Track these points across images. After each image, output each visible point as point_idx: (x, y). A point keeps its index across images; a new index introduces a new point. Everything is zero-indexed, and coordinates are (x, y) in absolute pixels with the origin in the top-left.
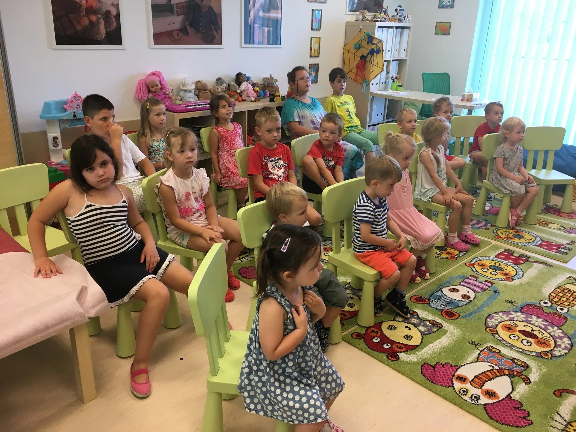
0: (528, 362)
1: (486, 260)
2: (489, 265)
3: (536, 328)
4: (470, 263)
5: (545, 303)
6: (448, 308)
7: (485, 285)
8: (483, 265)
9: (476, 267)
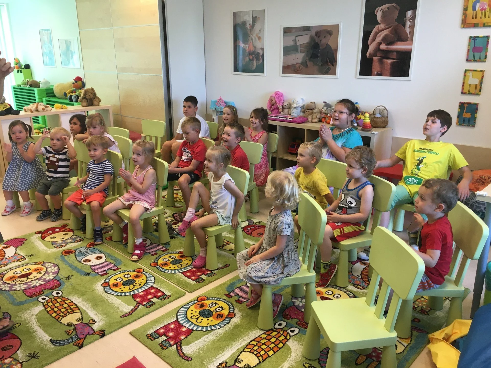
1: (147, 280)
2: (137, 280)
3: (29, 280)
4: (143, 271)
5: (58, 293)
6: (77, 253)
7: (101, 272)
8: (137, 277)
9: (135, 273)
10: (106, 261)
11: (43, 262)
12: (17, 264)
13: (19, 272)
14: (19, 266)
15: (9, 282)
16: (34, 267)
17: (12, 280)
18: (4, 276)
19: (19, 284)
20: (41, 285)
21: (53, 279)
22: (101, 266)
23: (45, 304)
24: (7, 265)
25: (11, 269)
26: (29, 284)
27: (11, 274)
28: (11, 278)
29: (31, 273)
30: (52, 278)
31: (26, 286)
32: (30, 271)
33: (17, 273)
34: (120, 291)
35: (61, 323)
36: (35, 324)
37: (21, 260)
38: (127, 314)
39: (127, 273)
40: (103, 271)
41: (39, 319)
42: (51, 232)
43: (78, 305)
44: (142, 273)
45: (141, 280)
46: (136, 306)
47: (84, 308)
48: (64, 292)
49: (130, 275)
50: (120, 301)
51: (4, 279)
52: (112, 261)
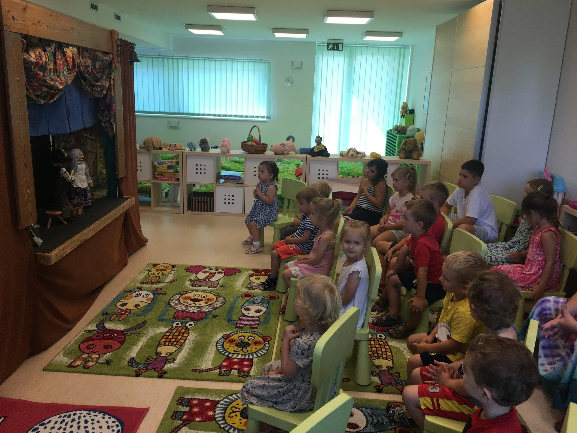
0: (192, 287)
1: (257, 351)
2: (251, 346)
3: (194, 305)
4: (268, 341)
5: (190, 325)
6: (252, 299)
7: (240, 324)
8: (256, 343)
9: (260, 339)
10: (258, 317)
11: (221, 295)
12: (207, 288)
13: (197, 296)
14: (204, 291)
15: (181, 300)
16: (211, 296)
17: (185, 299)
18: (187, 293)
19: (184, 305)
20: (193, 312)
21: (206, 312)
22: (249, 319)
23: (172, 329)
24: (200, 286)
25: (197, 291)
26: (189, 308)
27: (190, 295)
28: (186, 298)
29: (202, 300)
30: (207, 310)
31: (185, 308)
32: (203, 299)
33: (196, 296)
34: (226, 349)
35: (157, 349)
36: (144, 340)
37: (212, 287)
38: (199, 370)
39: (254, 335)
40: (243, 324)
41: (152, 338)
42: (264, 273)
43: (187, 342)
44: (265, 342)
45: (254, 347)
46: (214, 368)
47: (184, 348)
48: (195, 326)
49: (255, 339)
50: (214, 356)
51: (183, 296)
52: (262, 319)
